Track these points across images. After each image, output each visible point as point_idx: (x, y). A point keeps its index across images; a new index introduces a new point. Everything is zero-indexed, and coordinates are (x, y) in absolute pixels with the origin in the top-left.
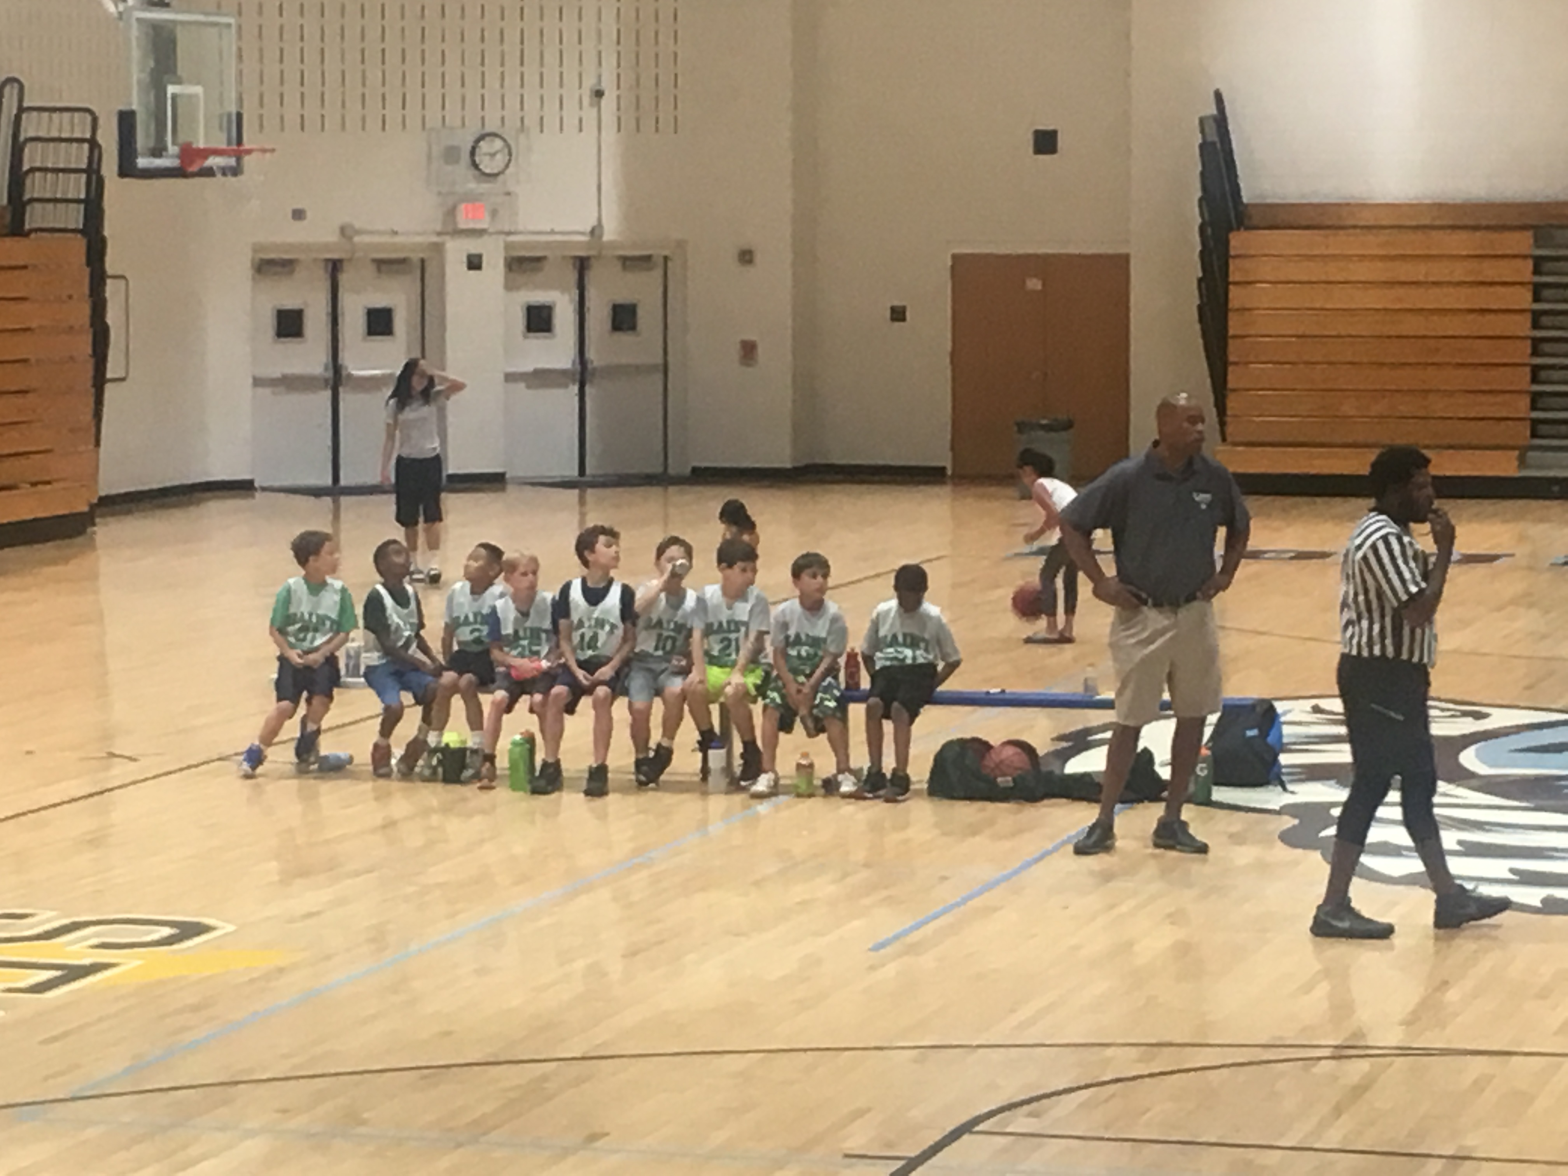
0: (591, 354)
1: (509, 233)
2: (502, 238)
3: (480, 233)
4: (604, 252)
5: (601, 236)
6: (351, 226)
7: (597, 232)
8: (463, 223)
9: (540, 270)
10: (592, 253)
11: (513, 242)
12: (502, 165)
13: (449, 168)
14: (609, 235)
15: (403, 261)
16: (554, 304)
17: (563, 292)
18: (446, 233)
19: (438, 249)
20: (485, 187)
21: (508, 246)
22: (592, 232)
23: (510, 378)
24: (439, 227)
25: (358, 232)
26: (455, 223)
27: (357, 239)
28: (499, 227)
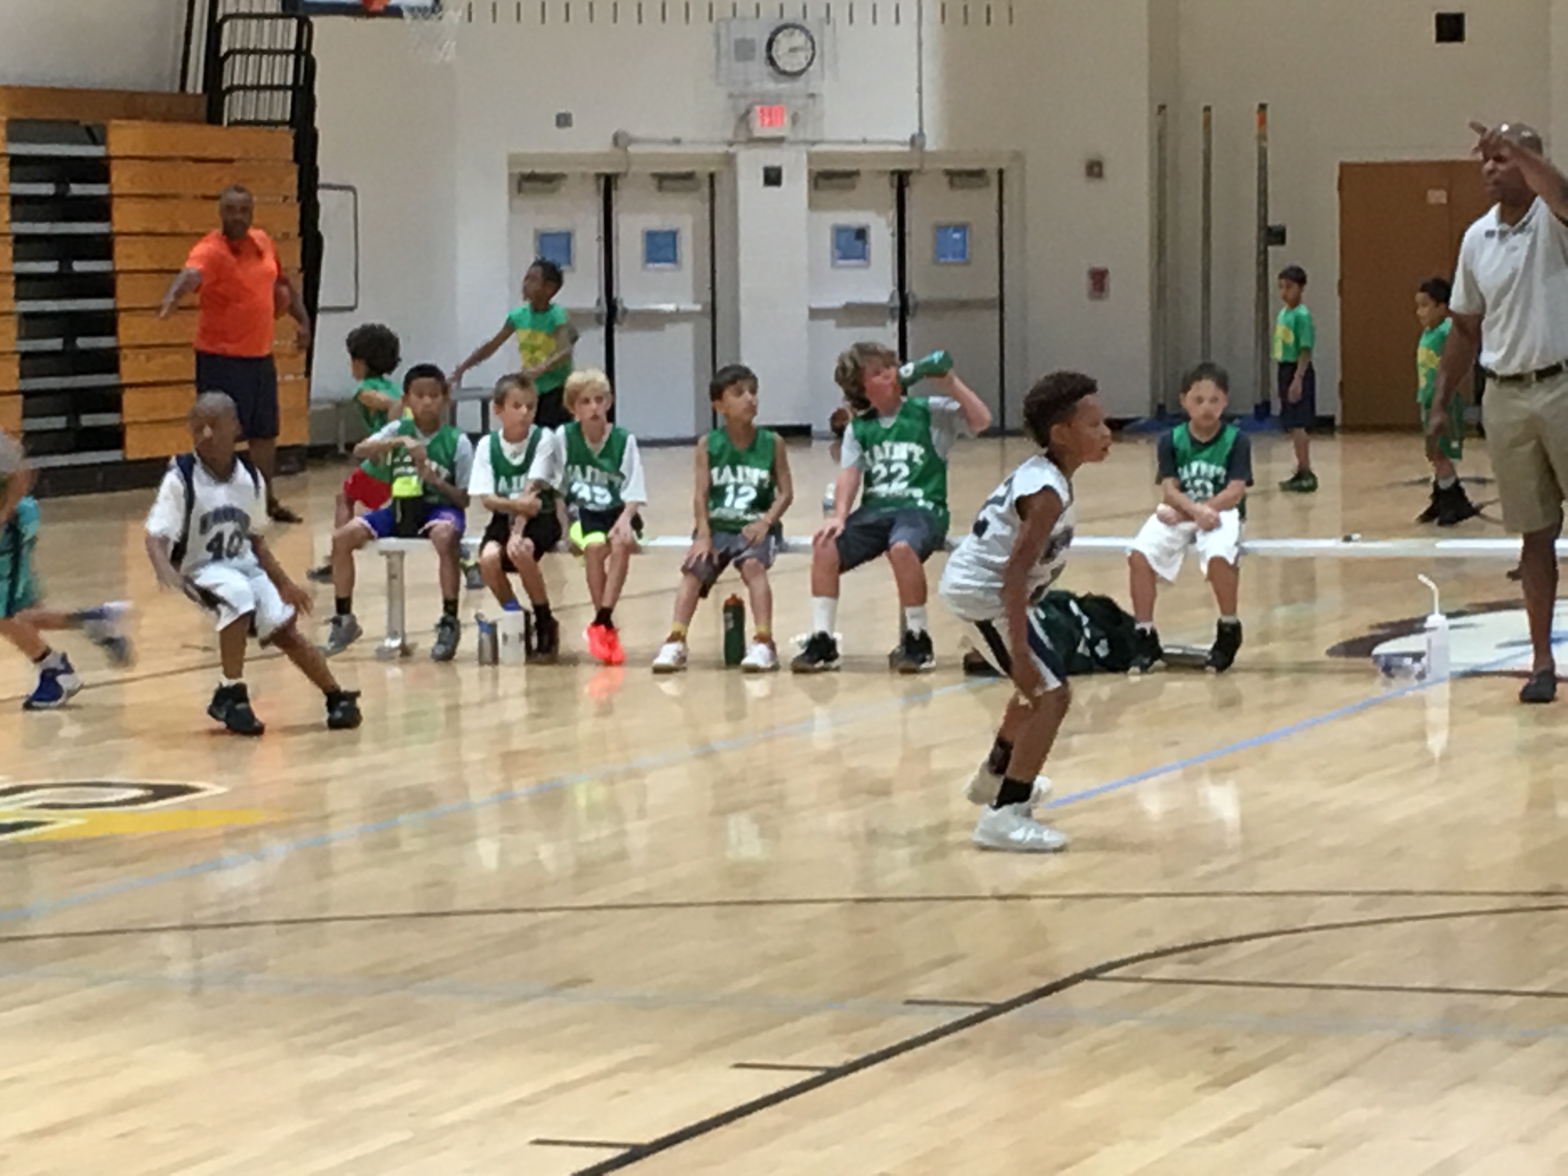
0: (914, 287)
1: (814, 143)
2: (803, 148)
3: (779, 141)
4: (927, 167)
5: (923, 145)
6: (625, 134)
7: (918, 142)
8: (760, 129)
9: (853, 187)
10: (915, 166)
11: (818, 154)
12: (804, 64)
13: (741, 65)
14: (930, 146)
15: (689, 176)
16: (868, 227)
17: (879, 213)
18: (740, 143)
19: (730, 160)
20: (785, 86)
21: (812, 158)
22: (913, 141)
23: (815, 314)
24: (729, 135)
25: (632, 141)
26: (749, 130)
27: (632, 149)
28: (801, 136)
